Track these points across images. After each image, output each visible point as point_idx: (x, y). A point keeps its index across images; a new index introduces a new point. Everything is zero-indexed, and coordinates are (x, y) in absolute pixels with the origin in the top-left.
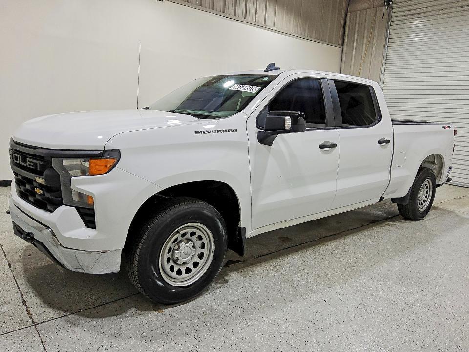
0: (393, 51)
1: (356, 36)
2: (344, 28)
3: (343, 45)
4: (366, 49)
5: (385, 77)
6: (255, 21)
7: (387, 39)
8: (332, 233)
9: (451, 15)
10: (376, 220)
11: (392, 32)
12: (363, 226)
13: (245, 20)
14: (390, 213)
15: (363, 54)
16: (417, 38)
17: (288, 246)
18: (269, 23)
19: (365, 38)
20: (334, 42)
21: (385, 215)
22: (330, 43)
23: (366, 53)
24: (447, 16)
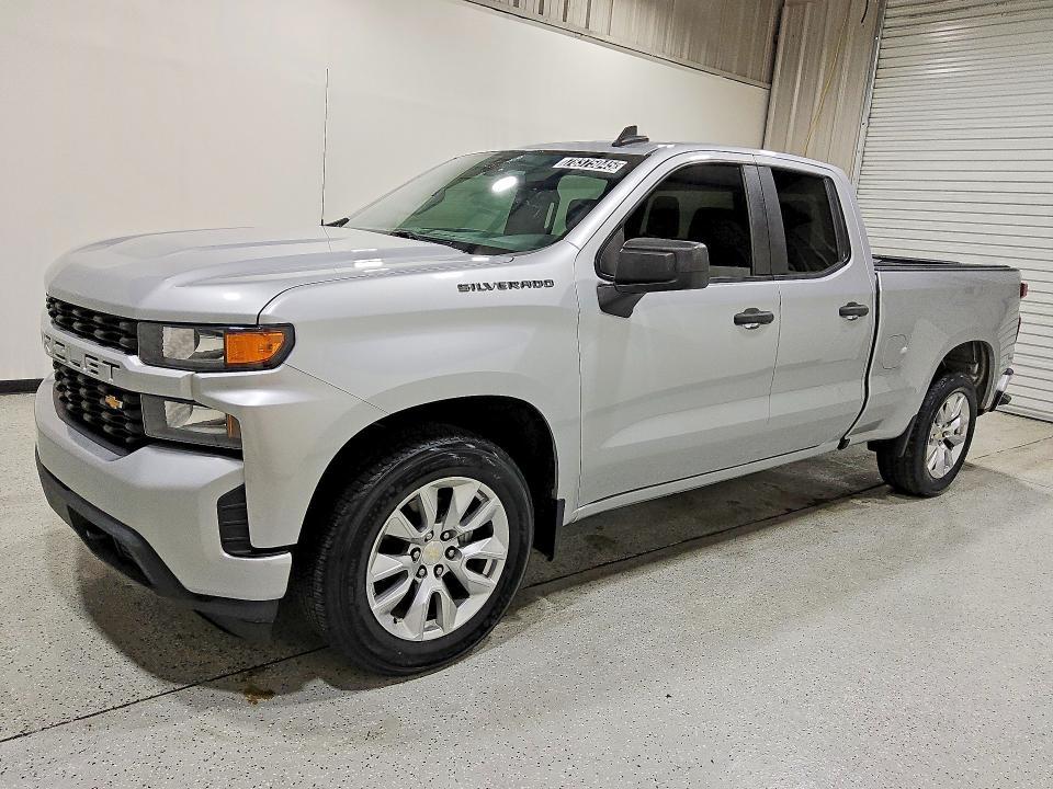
0: (887, 99)
1: (801, 61)
2: (776, 42)
3: (771, 82)
4: (823, 89)
5: (865, 159)
6: (565, 20)
7: (873, 69)
8: (714, 529)
9: (1025, 16)
10: (824, 497)
11: (884, 53)
12: (790, 511)
13: (540, 18)
14: (857, 480)
15: (816, 105)
16: (941, 70)
17: (605, 560)
18: (598, 26)
19: (823, 64)
20: (749, 74)
21: (846, 485)
22: (742, 76)
23: (822, 101)
24: (1014, 18)
